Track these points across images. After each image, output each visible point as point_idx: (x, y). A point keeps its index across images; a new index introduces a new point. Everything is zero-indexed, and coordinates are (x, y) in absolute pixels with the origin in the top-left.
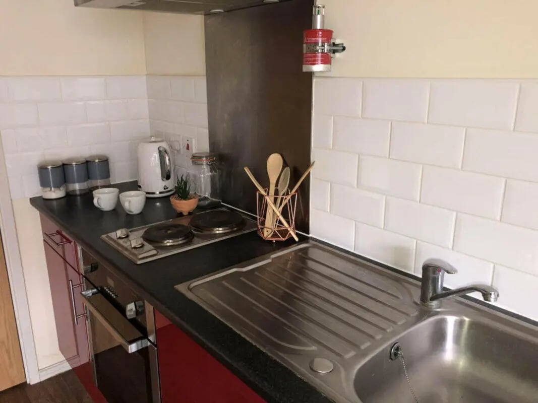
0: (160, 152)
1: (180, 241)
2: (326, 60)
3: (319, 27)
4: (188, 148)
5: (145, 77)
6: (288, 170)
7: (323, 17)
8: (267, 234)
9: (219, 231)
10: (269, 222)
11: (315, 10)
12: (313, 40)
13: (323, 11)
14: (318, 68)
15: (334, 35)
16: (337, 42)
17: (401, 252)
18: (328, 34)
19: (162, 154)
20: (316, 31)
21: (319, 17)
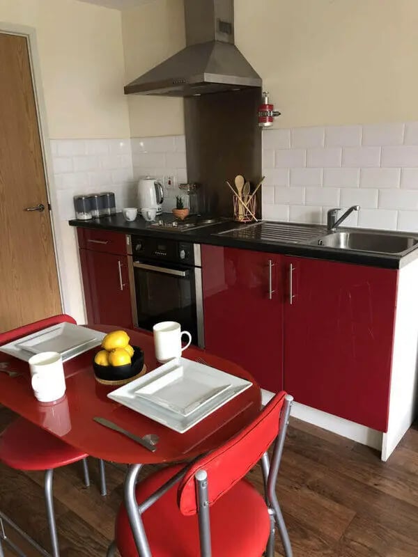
0: (155, 185)
1: (193, 225)
2: (271, 120)
3: (266, 103)
4: (170, 183)
5: (130, 140)
6: (248, 184)
7: (268, 98)
8: (241, 218)
9: (209, 221)
10: (241, 212)
11: (263, 95)
12: (264, 110)
13: (268, 95)
14: (267, 124)
15: (274, 107)
16: (275, 110)
17: (315, 215)
18: (271, 107)
19: (157, 186)
20: (265, 105)
21: (266, 99)
